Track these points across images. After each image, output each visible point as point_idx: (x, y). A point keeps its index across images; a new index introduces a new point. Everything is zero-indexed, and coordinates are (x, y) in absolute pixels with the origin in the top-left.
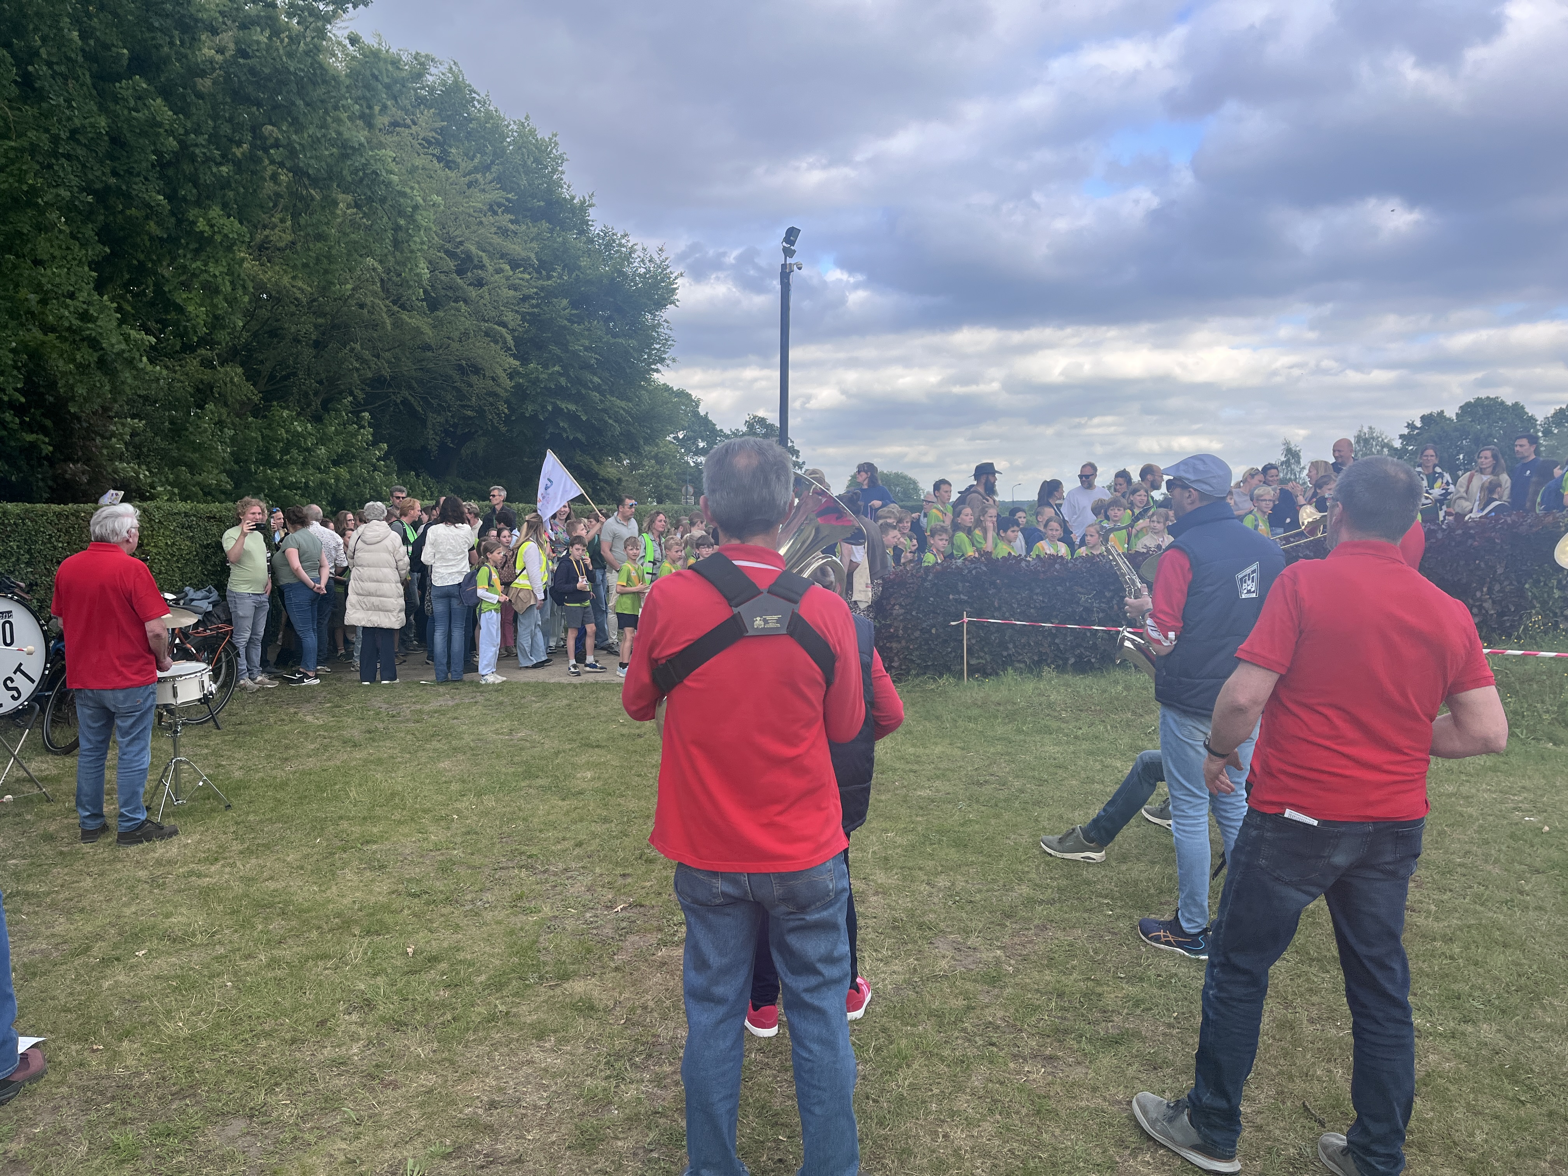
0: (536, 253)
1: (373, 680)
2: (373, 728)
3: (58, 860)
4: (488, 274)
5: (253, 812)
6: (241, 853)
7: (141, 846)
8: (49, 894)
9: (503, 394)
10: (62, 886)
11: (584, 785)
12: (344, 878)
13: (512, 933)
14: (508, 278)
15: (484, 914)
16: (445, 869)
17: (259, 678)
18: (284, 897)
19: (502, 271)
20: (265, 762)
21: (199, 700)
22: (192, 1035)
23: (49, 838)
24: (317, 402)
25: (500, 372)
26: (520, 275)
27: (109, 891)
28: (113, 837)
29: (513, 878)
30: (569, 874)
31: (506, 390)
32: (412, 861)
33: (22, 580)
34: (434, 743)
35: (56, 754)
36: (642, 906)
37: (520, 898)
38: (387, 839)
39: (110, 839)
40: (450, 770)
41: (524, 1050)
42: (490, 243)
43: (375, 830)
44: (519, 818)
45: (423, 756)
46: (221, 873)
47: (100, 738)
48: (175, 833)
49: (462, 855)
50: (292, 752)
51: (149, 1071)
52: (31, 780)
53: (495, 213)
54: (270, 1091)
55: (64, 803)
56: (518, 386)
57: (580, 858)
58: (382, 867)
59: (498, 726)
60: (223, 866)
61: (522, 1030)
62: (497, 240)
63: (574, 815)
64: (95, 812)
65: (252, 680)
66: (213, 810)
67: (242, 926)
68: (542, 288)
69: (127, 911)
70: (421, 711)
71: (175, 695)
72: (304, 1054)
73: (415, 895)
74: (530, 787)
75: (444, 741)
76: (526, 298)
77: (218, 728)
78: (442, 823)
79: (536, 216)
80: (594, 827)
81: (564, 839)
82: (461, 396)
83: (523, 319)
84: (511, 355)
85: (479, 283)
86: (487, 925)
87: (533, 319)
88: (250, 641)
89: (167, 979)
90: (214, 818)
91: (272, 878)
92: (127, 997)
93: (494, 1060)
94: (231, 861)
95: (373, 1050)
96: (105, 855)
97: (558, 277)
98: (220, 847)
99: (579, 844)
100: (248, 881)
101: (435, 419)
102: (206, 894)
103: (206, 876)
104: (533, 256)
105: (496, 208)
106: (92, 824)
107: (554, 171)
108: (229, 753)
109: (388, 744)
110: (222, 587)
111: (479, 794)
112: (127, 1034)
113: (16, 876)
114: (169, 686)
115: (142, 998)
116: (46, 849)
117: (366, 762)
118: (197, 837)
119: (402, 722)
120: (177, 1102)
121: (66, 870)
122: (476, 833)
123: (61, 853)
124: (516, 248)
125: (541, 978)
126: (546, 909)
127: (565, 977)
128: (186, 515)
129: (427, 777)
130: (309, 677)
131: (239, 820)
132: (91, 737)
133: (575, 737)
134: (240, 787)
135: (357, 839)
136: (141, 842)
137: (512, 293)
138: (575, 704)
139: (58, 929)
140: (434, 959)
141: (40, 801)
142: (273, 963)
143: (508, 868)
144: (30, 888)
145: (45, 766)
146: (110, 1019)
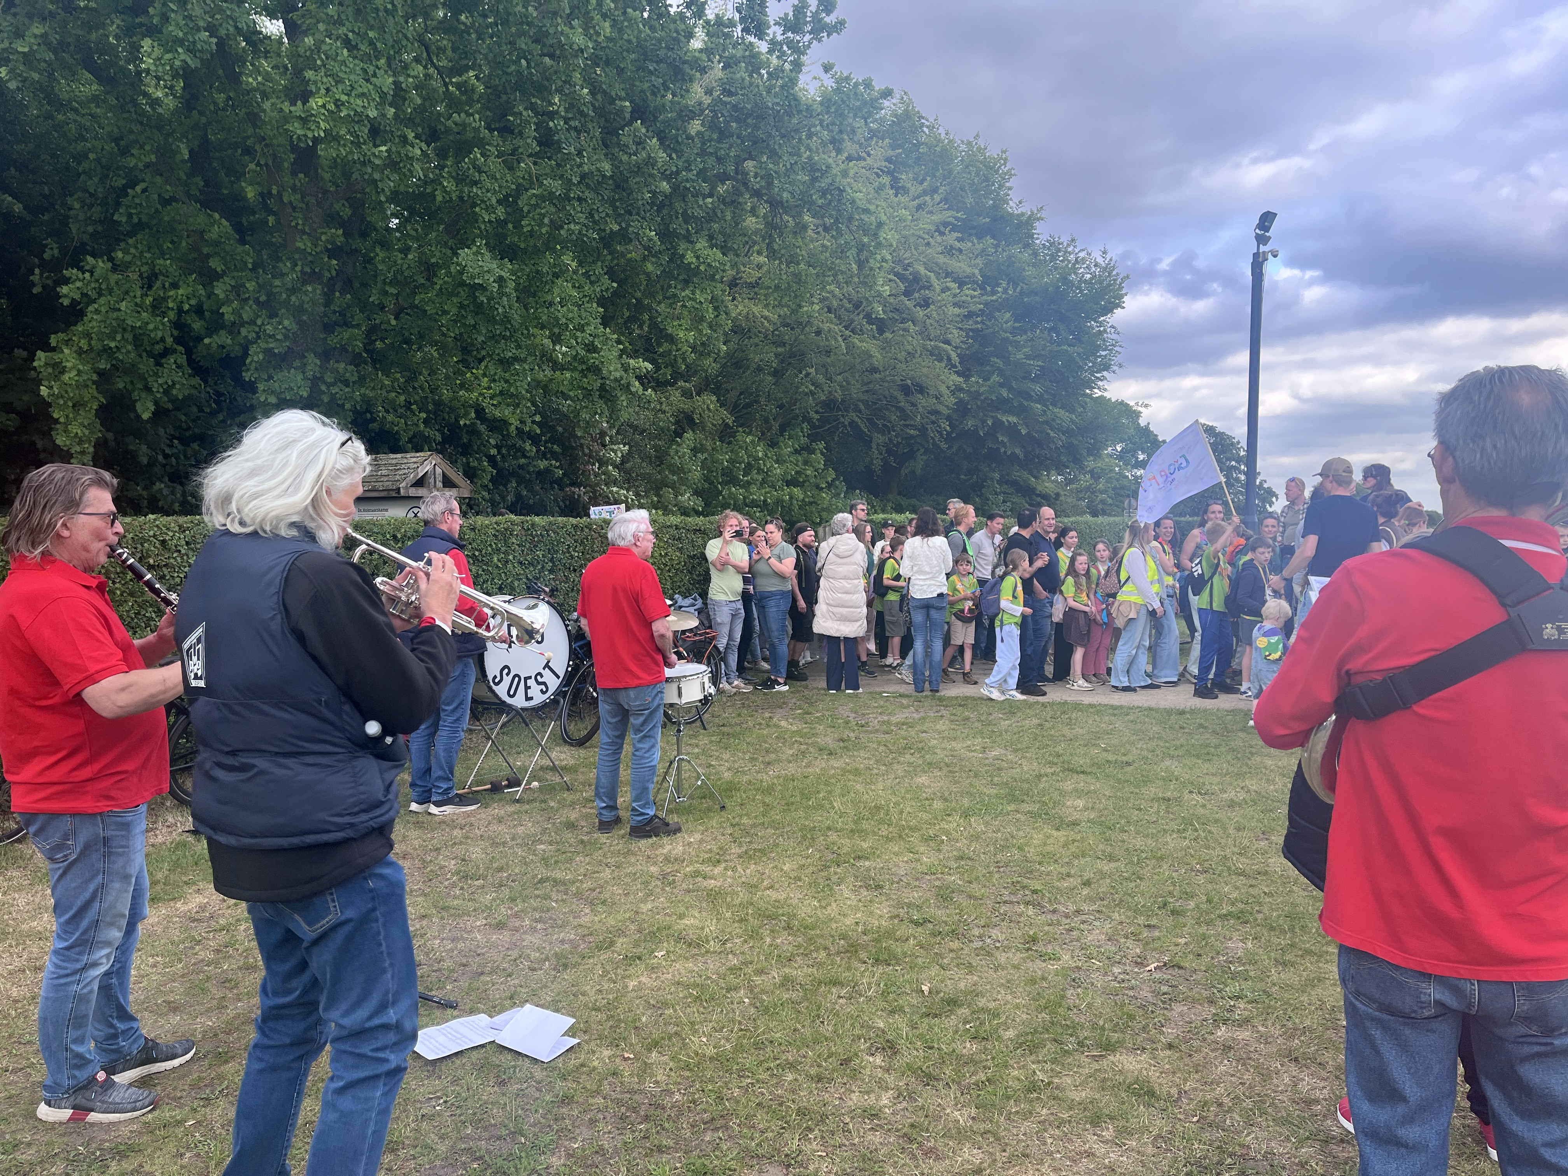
0: (981, 270)
1: (838, 689)
2: (845, 737)
3: (580, 848)
4: (935, 294)
5: (746, 815)
6: (740, 857)
7: (650, 841)
8: (574, 882)
9: (945, 411)
10: (585, 875)
11: (1076, 816)
12: (842, 895)
13: (1033, 981)
14: (955, 296)
15: (997, 954)
16: (944, 896)
17: (736, 683)
18: (786, 909)
19: (949, 289)
20: (750, 766)
21: (700, 701)
22: (717, 1054)
23: (571, 826)
24: (776, 426)
25: (943, 389)
26: (967, 292)
27: (626, 884)
28: (625, 830)
29: (1020, 915)
30: (1084, 917)
31: (947, 406)
32: (908, 884)
33: (546, 585)
34: (908, 756)
35: (571, 745)
36: (1180, 968)
37: (1034, 940)
38: (878, 856)
39: (623, 832)
40: (930, 787)
41: (1079, 1136)
42: (936, 263)
43: (865, 845)
44: (1014, 846)
45: (899, 770)
46: (724, 875)
47: (617, 733)
48: (679, 830)
49: (960, 883)
50: (773, 756)
51: (679, 1090)
52: (554, 768)
53: (942, 234)
54: (804, 1138)
55: (582, 792)
56: (960, 402)
57: (1090, 899)
58: (879, 887)
59: (969, 743)
60: (726, 869)
61: (1071, 1109)
62: (942, 259)
63: (1073, 848)
64: (611, 804)
65: (730, 684)
66: (710, 810)
67: (751, 937)
68: (986, 304)
69: (645, 908)
70: (888, 722)
71: (680, 695)
72: (832, 1096)
73: (917, 923)
74: (1017, 811)
75: (917, 755)
76: (970, 315)
77: (705, 729)
78: (932, 844)
79: (981, 233)
80: (1099, 865)
81: (1069, 875)
82: (904, 415)
83: (967, 336)
84: (956, 372)
85: (925, 303)
86: (1003, 969)
87: (976, 335)
88: (728, 646)
89: (688, 987)
90: (712, 818)
91: (772, 887)
92: (652, 1002)
93: (1045, 1144)
94: (732, 864)
95: (905, 1104)
96: (620, 847)
97: (1003, 291)
98: (721, 849)
99: (1087, 883)
100: (752, 888)
101: (879, 439)
102: (714, 897)
103: (711, 878)
104: (977, 272)
105: (942, 229)
106: (608, 816)
107: (1001, 186)
108: (717, 754)
109: (862, 754)
110: (704, 595)
111: (966, 815)
112: (655, 1044)
113: (545, 860)
114: (674, 686)
115: (665, 1004)
116: (569, 835)
117: (844, 771)
118: (698, 836)
119: (871, 732)
120: (710, 1133)
121: (587, 859)
122: (969, 858)
123: (582, 841)
124: (961, 266)
125: (1081, 1044)
126: (1066, 957)
127: (1109, 1047)
128: (677, 528)
129: (907, 792)
130: (779, 684)
131: (734, 822)
132: (609, 732)
133: (1055, 760)
134: (730, 788)
135: (848, 854)
136: (650, 837)
137: (957, 311)
138: (1047, 725)
139: (585, 920)
140: (952, 1003)
141: (562, 789)
142: (787, 982)
143: (1011, 902)
144: (558, 874)
145: (563, 756)
146: (638, 1024)
